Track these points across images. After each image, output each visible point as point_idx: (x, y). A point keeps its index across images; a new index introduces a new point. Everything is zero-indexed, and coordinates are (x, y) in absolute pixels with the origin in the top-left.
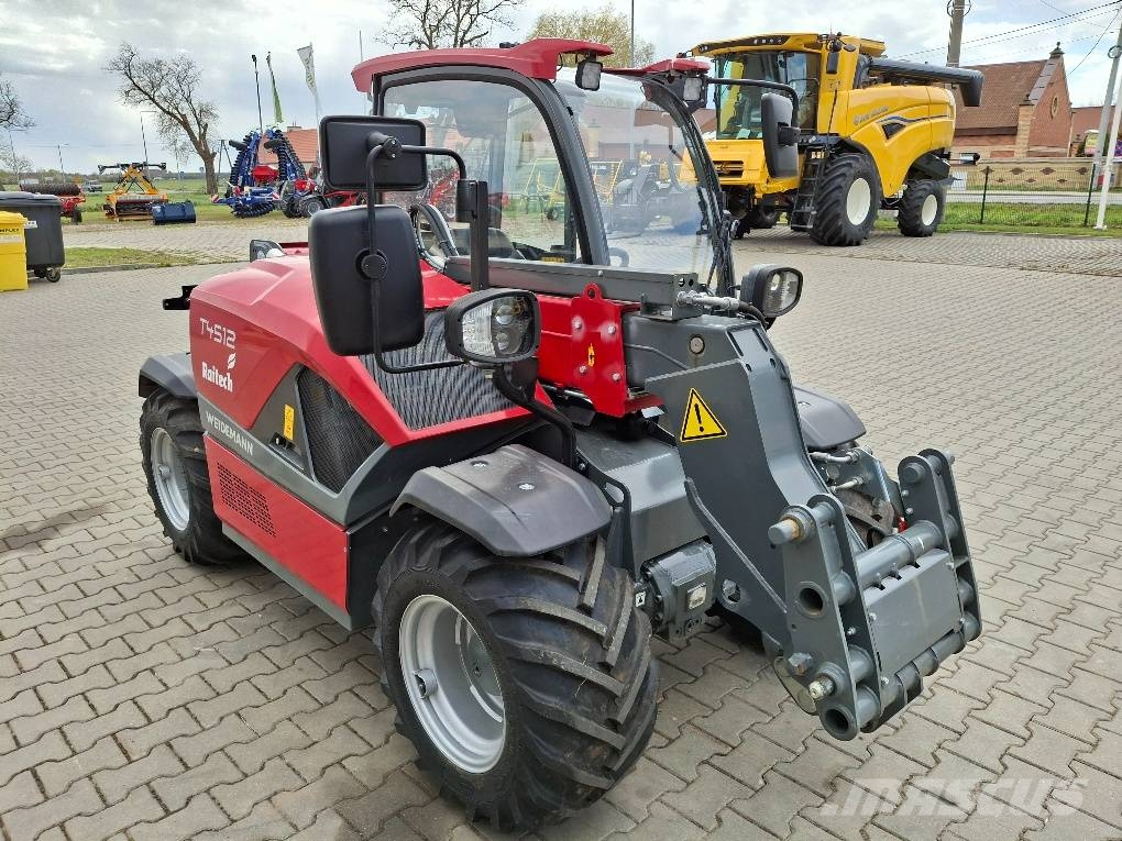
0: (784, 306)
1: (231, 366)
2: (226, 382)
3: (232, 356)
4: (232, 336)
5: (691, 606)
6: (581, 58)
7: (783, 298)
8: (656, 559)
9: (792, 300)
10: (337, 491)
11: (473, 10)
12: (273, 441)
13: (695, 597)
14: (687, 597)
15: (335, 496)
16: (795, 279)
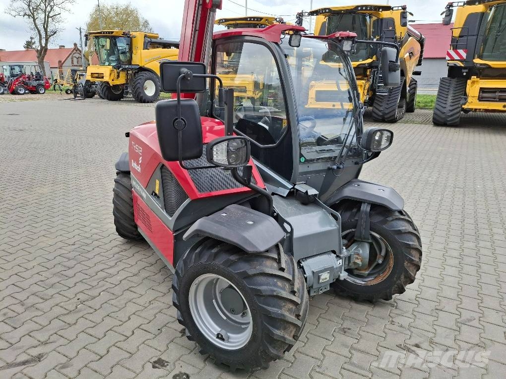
0: (382, 147)
1: (140, 162)
2: (138, 168)
3: (141, 158)
4: (141, 149)
5: (321, 281)
6: (291, 32)
7: (383, 143)
8: (306, 258)
9: (387, 144)
10: (171, 216)
11: (52, 4)
12: (152, 194)
13: (322, 277)
14: (319, 278)
15: (170, 219)
16: (389, 134)
